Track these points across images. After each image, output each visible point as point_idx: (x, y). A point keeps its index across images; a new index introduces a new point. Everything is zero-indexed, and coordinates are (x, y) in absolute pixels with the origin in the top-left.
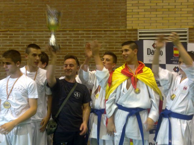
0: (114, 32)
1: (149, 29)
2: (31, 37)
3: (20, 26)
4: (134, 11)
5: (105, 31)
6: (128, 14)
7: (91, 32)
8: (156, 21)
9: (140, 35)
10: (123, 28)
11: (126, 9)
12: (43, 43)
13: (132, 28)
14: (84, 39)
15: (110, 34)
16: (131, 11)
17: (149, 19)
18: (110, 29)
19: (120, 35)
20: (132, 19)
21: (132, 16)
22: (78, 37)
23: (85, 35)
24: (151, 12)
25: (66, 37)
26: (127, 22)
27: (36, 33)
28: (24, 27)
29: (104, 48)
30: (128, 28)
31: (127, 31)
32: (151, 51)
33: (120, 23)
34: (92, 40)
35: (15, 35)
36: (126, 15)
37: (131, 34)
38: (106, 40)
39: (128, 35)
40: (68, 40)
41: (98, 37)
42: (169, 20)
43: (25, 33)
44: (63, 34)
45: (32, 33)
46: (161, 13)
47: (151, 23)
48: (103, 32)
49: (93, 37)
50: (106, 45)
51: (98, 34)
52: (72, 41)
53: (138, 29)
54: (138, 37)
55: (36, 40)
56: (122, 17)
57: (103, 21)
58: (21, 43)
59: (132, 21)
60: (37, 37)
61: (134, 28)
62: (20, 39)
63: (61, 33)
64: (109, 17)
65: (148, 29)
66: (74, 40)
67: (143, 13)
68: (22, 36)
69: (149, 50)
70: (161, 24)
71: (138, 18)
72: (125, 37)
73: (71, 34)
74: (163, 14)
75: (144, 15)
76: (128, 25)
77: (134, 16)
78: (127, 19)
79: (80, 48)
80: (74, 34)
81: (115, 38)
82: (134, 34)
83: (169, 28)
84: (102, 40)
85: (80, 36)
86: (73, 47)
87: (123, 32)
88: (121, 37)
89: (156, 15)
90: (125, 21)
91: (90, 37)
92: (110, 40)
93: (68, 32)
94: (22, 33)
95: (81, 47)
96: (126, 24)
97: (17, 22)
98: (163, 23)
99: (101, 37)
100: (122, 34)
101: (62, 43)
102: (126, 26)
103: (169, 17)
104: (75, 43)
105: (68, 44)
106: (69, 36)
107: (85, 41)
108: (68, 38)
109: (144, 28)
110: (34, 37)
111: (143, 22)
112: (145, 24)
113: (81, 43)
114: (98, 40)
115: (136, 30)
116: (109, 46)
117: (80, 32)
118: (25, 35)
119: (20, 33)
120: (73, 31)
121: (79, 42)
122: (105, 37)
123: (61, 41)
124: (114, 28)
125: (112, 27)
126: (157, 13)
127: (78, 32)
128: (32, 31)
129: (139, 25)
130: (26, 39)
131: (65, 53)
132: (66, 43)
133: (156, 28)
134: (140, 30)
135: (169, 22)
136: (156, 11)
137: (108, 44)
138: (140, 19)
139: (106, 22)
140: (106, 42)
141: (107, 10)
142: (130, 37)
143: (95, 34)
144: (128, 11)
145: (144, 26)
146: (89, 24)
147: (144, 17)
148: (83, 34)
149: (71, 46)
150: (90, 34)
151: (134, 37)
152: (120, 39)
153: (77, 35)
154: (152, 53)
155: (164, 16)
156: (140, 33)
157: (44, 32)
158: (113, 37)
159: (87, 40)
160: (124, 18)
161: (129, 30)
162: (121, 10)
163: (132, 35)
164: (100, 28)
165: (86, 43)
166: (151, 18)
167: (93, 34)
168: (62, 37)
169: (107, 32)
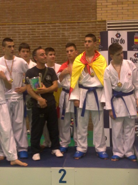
0: (86, 24)
1: (117, 20)
2: (16, 30)
3: (6, 20)
4: (103, 4)
5: (78, 23)
6: (98, 7)
7: (66, 24)
8: (122, 13)
9: (108, 26)
10: (94, 20)
11: (96, 3)
12: (26, 34)
13: (102, 20)
14: (61, 30)
15: (82, 25)
16: (100, 4)
17: (116, 11)
18: (82, 21)
19: (91, 26)
20: (101, 12)
21: (102, 9)
22: (56, 29)
23: (61, 27)
24: (117, 5)
25: (45, 29)
26: (97, 15)
27: (19, 26)
28: (9, 21)
29: (78, 38)
30: (98, 20)
31: (97, 22)
32: (115, 40)
33: (91, 16)
34: (67, 31)
35: (2, 28)
36: (96, 8)
37: (100, 25)
38: (79, 30)
39: (98, 26)
40: (46, 31)
41: (73, 28)
42: (133, 12)
43: (11, 26)
44: (42, 27)
45: (17, 26)
46: (127, 5)
47: (118, 15)
48: (77, 24)
49: (68, 28)
50: (79, 36)
51: (72, 26)
52: (50, 33)
53: (107, 20)
54: (107, 27)
55: (19, 32)
56: (93, 10)
57: (76, 14)
58: (8, 35)
59: (102, 13)
60: (21, 30)
61: (103, 19)
62: (7, 31)
63: (41, 25)
64: (82, 11)
65: (115, 20)
66: (52, 31)
67: (111, 6)
68: (8, 29)
69: (113, 39)
70: (127, 16)
71: (107, 10)
72: (95, 27)
73: (50, 26)
74: (128, 6)
75: (112, 8)
76: (98, 17)
77: (103, 9)
78: (97, 12)
79: (57, 39)
80: (52, 26)
81: (87, 29)
82: (103, 25)
83: (133, 19)
84: (76, 31)
85: (57, 28)
86: (51, 38)
87: (94, 24)
88: (93, 28)
89: (122, 8)
90: (95, 13)
91: (65, 28)
92: (83, 30)
93: (46, 25)
94: (8, 26)
95: (58, 37)
96: (96, 16)
97: (4, 17)
98: (128, 15)
99: (75, 28)
100: (92, 25)
101: (42, 34)
102: (96, 18)
103: (133, 9)
104: (53, 34)
105: (47, 35)
106: (48, 28)
107: (61, 32)
108: (47, 30)
109: (112, 20)
110: (18, 30)
111: (111, 14)
112: (113, 16)
113: (58, 34)
114: (72, 31)
115: (105, 21)
116: (82, 35)
117: (57, 24)
118: (11, 28)
119: (7, 26)
120: (51, 23)
121: (56, 33)
122: (78, 28)
123: (41, 33)
124: (86, 20)
125: (84, 19)
126: (123, 6)
127: (55, 25)
128: (16, 24)
129: (108, 17)
130: (12, 32)
131: (45, 43)
132: (45, 34)
133: (123, 19)
134: (108, 21)
135: (133, 13)
136: (122, 4)
137: (81, 34)
138: (108, 11)
139: (79, 15)
140: (79, 33)
141: (79, 4)
142: (99, 27)
143: (70, 26)
144: (98, 4)
145: (112, 18)
146: (64, 17)
147: (112, 10)
148: (60, 26)
149: (49, 36)
150: (65, 26)
151: (103, 27)
152: (91, 29)
153: (54, 27)
154: (116, 42)
155: (129, 8)
156: (108, 24)
157: (27, 25)
158: (85, 28)
159: (63, 31)
160: (94, 11)
161: (99, 22)
162: (92, 4)
163: (102, 26)
164: (74, 20)
165: (63, 33)
166: (117, 10)
167: (68, 26)
168: (41, 29)
169: (81, 24)
